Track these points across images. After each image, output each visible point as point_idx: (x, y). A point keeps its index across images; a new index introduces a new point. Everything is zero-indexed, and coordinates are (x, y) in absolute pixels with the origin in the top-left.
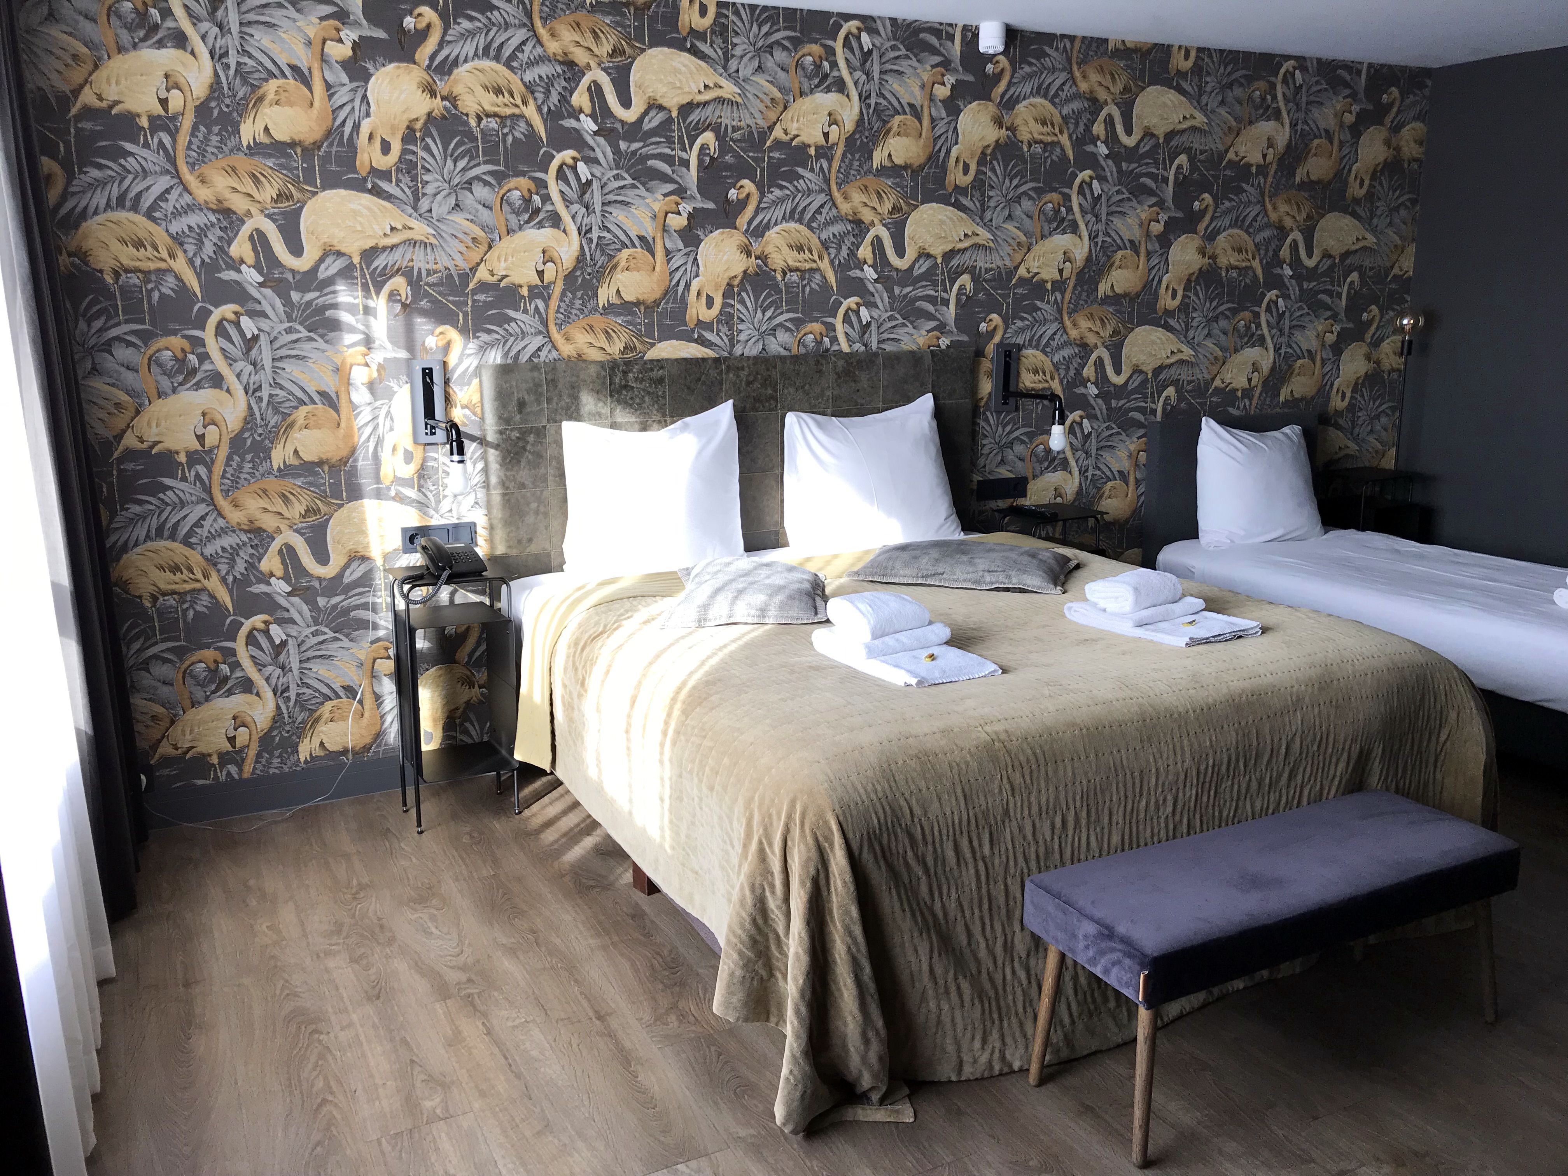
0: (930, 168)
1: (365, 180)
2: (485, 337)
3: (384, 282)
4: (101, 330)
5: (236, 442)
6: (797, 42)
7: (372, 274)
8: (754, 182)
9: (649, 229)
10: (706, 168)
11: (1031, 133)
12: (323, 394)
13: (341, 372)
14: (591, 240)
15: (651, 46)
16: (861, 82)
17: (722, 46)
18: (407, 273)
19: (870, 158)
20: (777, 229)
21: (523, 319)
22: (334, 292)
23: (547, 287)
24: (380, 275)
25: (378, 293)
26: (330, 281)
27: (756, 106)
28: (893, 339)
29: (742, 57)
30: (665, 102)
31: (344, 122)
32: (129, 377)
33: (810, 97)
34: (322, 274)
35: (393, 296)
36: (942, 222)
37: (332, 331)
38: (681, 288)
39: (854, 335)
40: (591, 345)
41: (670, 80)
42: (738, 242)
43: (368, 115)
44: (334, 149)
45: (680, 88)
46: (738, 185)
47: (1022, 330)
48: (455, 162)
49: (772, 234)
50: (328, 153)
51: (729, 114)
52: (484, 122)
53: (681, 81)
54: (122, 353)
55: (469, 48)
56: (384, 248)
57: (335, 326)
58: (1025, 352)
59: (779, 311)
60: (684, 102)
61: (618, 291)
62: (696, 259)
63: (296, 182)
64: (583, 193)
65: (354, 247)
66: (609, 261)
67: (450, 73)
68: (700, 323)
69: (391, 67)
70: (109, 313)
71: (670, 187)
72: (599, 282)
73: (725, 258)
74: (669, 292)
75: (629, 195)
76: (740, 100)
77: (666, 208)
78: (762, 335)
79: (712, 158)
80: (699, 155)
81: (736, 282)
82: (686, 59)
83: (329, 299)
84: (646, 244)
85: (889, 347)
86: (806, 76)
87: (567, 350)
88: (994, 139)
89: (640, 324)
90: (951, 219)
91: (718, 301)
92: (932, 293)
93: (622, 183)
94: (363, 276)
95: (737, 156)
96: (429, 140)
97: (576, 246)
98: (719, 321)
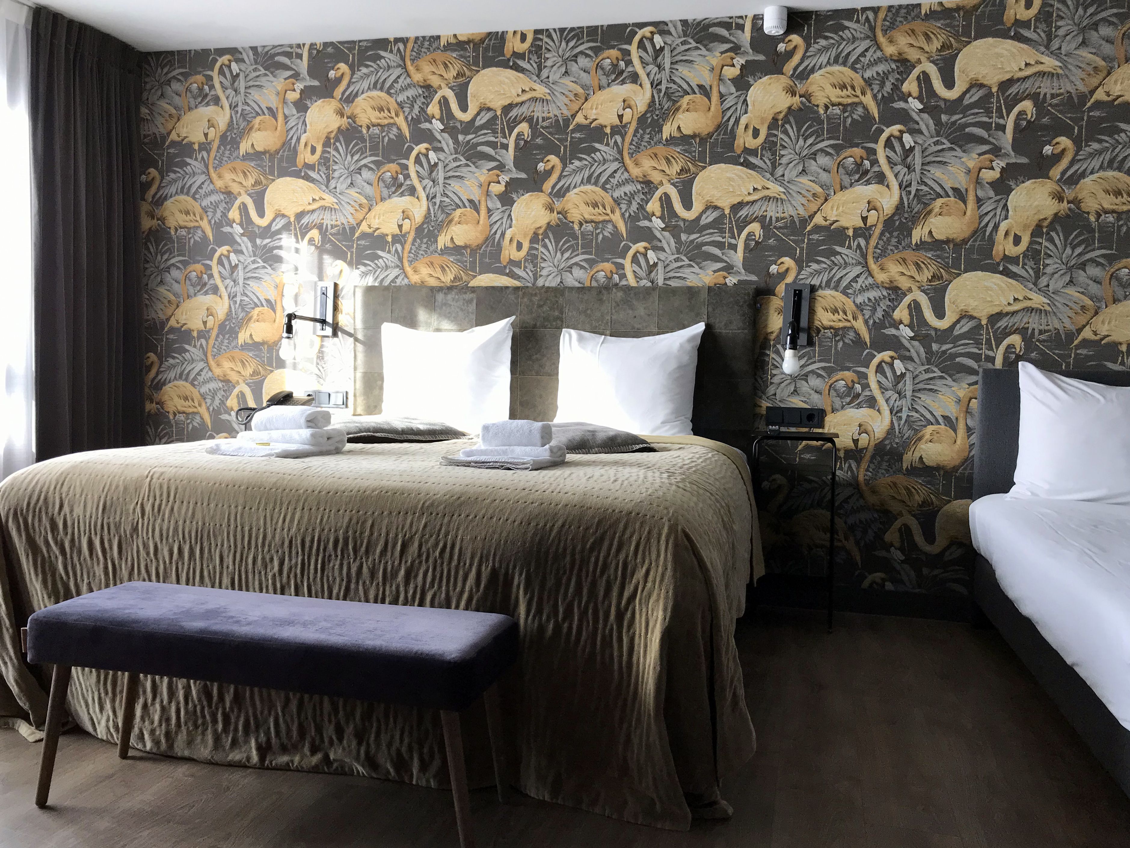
0: (719, 135)
1: (300, 171)
2: (362, 268)
3: (307, 233)
4: (166, 260)
5: (222, 326)
6: (597, 50)
7: (300, 228)
8: (558, 156)
9: (476, 194)
10: (521, 149)
11: (828, 98)
12: (268, 301)
13: (279, 288)
14: (435, 203)
15: (484, 68)
16: (653, 72)
17: (537, 61)
18: (320, 227)
19: (661, 131)
20: (576, 191)
21: (387, 257)
22: (280, 239)
23: (404, 236)
24: (304, 229)
25: (303, 239)
26: (279, 232)
27: (562, 100)
28: (678, 277)
29: (552, 66)
30: (491, 105)
31: (292, 137)
32: (176, 286)
33: (608, 90)
34: (274, 228)
35: (311, 241)
36: (730, 179)
37: (277, 262)
38: (498, 236)
39: (642, 273)
40: (431, 276)
41: (496, 89)
42: (543, 202)
43: (305, 132)
44: (286, 153)
45: (504, 94)
46: (546, 160)
47: (818, 272)
48: (352, 156)
49: (572, 195)
50: (282, 156)
51: (540, 108)
52: (371, 130)
53: (504, 89)
54: (175, 273)
55: (365, 84)
56: (308, 212)
57: (279, 259)
58: (820, 292)
59: (575, 253)
60: (506, 104)
61: (452, 239)
62: (510, 215)
63: (264, 174)
64: (432, 172)
65: (291, 212)
66: (447, 217)
67: (352, 102)
68: (511, 262)
69: (320, 102)
70: (170, 251)
71: (494, 164)
72: (439, 232)
73: (533, 213)
74: (489, 239)
75: (464, 171)
76: (549, 98)
77: (489, 179)
78: (560, 272)
79: (526, 142)
80: (516, 140)
81: (541, 231)
82: (510, 74)
83: (276, 243)
84: (474, 205)
85: (673, 283)
86: (605, 74)
87: (415, 278)
88: (787, 105)
89: (466, 261)
90: (740, 177)
91: (526, 246)
92: (720, 239)
93: (458, 164)
94: (295, 229)
95: (545, 138)
96: (338, 144)
97: (425, 208)
98: (526, 260)
